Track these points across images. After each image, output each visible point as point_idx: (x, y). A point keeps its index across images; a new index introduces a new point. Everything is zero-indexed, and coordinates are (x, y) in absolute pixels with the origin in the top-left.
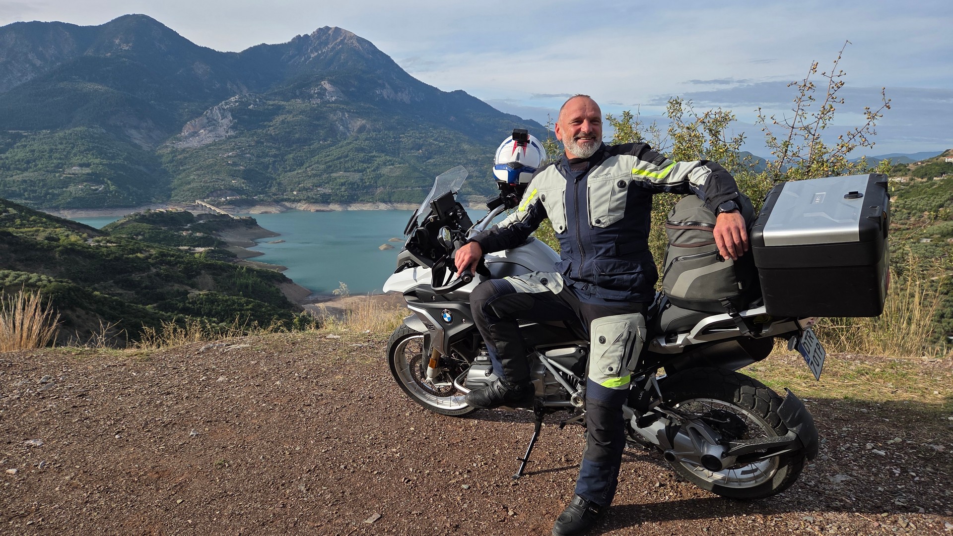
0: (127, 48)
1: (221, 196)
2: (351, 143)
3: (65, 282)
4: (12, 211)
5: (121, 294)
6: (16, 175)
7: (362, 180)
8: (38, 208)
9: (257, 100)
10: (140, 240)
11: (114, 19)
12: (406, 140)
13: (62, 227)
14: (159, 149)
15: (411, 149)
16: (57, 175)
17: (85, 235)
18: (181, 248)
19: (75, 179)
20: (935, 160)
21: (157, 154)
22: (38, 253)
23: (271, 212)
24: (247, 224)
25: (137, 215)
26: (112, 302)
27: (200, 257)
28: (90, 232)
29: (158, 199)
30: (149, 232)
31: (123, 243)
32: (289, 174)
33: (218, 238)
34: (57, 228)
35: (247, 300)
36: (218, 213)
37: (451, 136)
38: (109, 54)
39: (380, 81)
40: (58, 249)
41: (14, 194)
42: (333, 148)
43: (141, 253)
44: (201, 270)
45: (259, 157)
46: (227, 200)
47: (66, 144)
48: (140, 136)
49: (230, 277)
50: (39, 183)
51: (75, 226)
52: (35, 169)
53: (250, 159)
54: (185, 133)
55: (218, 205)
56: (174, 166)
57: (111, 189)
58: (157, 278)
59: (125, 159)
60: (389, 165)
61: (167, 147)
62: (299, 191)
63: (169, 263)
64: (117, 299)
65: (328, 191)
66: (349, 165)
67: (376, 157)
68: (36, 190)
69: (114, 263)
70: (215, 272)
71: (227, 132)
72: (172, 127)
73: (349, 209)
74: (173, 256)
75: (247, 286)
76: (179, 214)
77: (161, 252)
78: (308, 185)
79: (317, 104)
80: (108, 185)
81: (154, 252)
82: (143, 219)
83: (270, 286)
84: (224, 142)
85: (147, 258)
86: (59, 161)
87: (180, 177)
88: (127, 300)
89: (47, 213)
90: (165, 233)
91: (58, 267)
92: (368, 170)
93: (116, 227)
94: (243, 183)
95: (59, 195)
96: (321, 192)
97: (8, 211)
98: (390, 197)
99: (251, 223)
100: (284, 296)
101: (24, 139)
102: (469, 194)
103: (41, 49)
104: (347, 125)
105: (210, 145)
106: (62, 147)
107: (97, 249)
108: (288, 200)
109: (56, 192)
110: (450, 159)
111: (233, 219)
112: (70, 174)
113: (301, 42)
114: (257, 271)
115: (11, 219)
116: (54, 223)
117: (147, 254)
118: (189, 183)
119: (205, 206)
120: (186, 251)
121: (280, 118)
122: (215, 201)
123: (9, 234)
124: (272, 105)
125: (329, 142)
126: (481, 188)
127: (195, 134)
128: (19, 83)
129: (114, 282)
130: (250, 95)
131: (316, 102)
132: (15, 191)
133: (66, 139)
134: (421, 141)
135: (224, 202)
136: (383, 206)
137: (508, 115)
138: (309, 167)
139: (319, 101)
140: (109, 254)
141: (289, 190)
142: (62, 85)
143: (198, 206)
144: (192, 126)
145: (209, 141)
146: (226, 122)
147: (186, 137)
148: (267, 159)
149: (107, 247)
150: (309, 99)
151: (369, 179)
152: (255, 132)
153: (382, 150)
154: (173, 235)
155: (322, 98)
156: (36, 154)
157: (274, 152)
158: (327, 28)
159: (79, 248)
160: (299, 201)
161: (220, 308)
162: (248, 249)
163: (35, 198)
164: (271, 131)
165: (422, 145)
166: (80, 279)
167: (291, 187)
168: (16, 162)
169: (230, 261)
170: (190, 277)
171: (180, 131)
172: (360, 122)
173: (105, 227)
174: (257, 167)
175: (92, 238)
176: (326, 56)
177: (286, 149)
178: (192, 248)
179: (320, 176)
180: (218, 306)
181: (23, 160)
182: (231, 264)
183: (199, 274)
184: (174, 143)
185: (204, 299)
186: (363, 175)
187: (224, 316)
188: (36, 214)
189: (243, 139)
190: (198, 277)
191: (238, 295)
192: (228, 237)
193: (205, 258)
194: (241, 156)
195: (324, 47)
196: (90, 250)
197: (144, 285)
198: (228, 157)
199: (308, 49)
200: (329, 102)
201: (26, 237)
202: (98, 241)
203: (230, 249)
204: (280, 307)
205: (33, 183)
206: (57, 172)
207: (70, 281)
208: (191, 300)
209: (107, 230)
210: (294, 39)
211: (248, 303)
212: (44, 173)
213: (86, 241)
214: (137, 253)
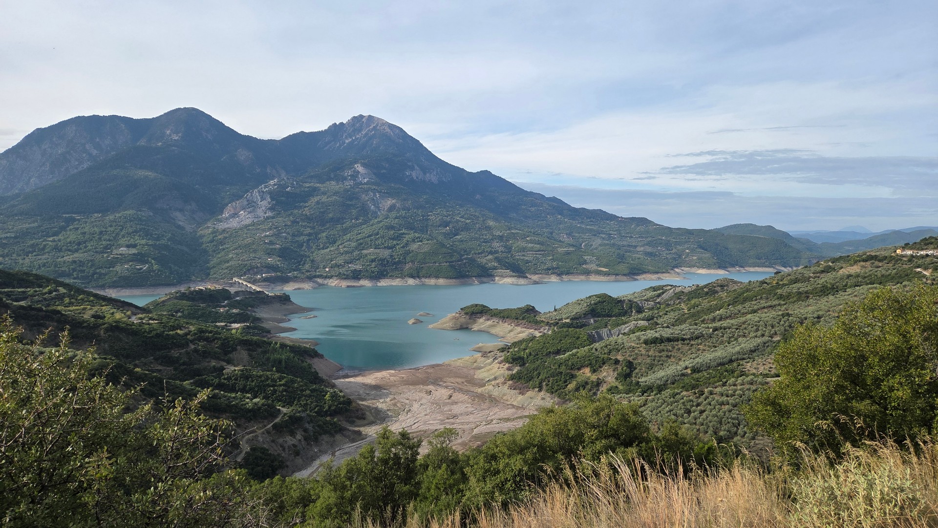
0: (176, 138)
1: (256, 274)
2: (381, 221)
3: (108, 359)
4: (62, 290)
5: (160, 371)
6: (67, 256)
7: (392, 256)
8: (86, 287)
9: (295, 183)
10: (180, 317)
11: (166, 112)
12: (434, 217)
13: (108, 305)
14: (201, 230)
15: (439, 226)
16: (105, 255)
17: (129, 313)
18: (218, 324)
19: (121, 259)
21: (198, 234)
22: (84, 330)
23: (303, 289)
24: (281, 301)
25: (177, 293)
26: (152, 379)
27: (236, 333)
28: (134, 310)
29: (197, 277)
30: (188, 309)
31: (164, 320)
32: (323, 252)
33: (253, 314)
34: (103, 306)
35: (281, 376)
36: (254, 290)
37: (477, 214)
38: (160, 144)
39: (410, 164)
40: (103, 326)
41: (63, 274)
42: (365, 226)
43: (181, 330)
44: (237, 346)
45: (294, 236)
46: (262, 277)
47: (115, 226)
48: (184, 218)
49: (265, 352)
50: (88, 264)
51: (119, 304)
52: (85, 250)
53: (286, 238)
54: (226, 214)
55: (254, 282)
56: (214, 245)
57: (154, 269)
58: (195, 354)
59: (168, 240)
60: (418, 242)
61: (208, 227)
62: (332, 268)
63: (207, 339)
64: (157, 376)
65: (358, 267)
66: (379, 242)
67: (405, 234)
68: (85, 270)
69: (156, 340)
70: (251, 347)
71: (265, 213)
72: (213, 209)
73: (379, 284)
74: (211, 332)
75: (280, 362)
76: (218, 291)
77: (199, 329)
78: (340, 262)
79: (350, 185)
80: (152, 264)
81: (193, 329)
82: (183, 296)
83: (303, 362)
84: (263, 223)
85: (186, 334)
86: (108, 242)
87: (220, 256)
88: (166, 376)
89: (95, 291)
90: (203, 309)
91: (102, 344)
92: (397, 248)
93: (157, 305)
94: (279, 261)
95: (105, 275)
96: (352, 269)
97: (58, 290)
98: (418, 272)
99: (285, 299)
100: (316, 372)
101: (77, 222)
102: (495, 268)
103: (98, 140)
104: (378, 204)
105: (249, 225)
106: (112, 229)
107: (140, 326)
108: (320, 276)
109: (103, 271)
110: (476, 235)
111: (267, 295)
112: (117, 255)
113: (336, 130)
114: (290, 347)
115: (61, 297)
116: (101, 301)
117: (186, 330)
118: (228, 262)
119: (242, 284)
120: (223, 327)
121: (315, 199)
122: (251, 278)
123: (59, 312)
124: (308, 187)
125: (360, 221)
126: (507, 263)
127: (235, 215)
128: (76, 171)
129: (154, 359)
130: (288, 178)
131: (349, 184)
132: (65, 271)
133: (116, 222)
134: (448, 219)
135: (260, 279)
136: (411, 281)
137: (531, 193)
138: (341, 244)
139: (352, 183)
140: (151, 331)
141: (322, 267)
142: (115, 172)
143: (235, 283)
144: (233, 207)
145: (248, 221)
146: (264, 204)
147: (227, 219)
148: (301, 238)
149: (149, 324)
150: (342, 181)
151: (398, 255)
152: (292, 212)
153: (411, 228)
154: (210, 312)
155: (355, 180)
156: (87, 236)
157: (308, 230)
158: (361, 116)
159: (123, 325)
160: (331, 277)
161: (254, 384)
162: (282, 325)
163: (83, 278)
164: (307, 211)
165: (450, 222)
166: (123, 355)
167: (324, 264)
168: (67, 244)
169: (264, 337)
170: (226, 353)
171: (222, 213)
172: (390, 202)
173: (147, 305)
174: (292, 246)
175: (136, 315)
176: (360, 142)
177: (320, 228)
178: (229, 324)
179: (351, 253)
180: (252, 382)
181: (74, 242)
182: (265, 339)
183: (235, 349)
184: (215, 224)
185: (239, 375)
186: (393, 251)
187: (257, 392)
188: (84, 292)
189: (280, 219)
190: (234, 353)
191: (272, 371)
192: (262, 313)
193: (241, 333)
194: (277, 235)
195: (358, 134)
196: (133, 327)
197: (182, 361)
198: (266, 236)
199: (343, 136)
200: (361, 183)
201: (74, 316)
202: (141, 319)
203: (264, 325)
204: (311, 383)
205: (81, 263)
206: (106, 253)
207: (113, 358)
208: (226, 376)
209: (149, 307)
210: (330, 127)
211: (281, 379)
212: (93, 254)
213: (130, 318)
214: (178, 329)
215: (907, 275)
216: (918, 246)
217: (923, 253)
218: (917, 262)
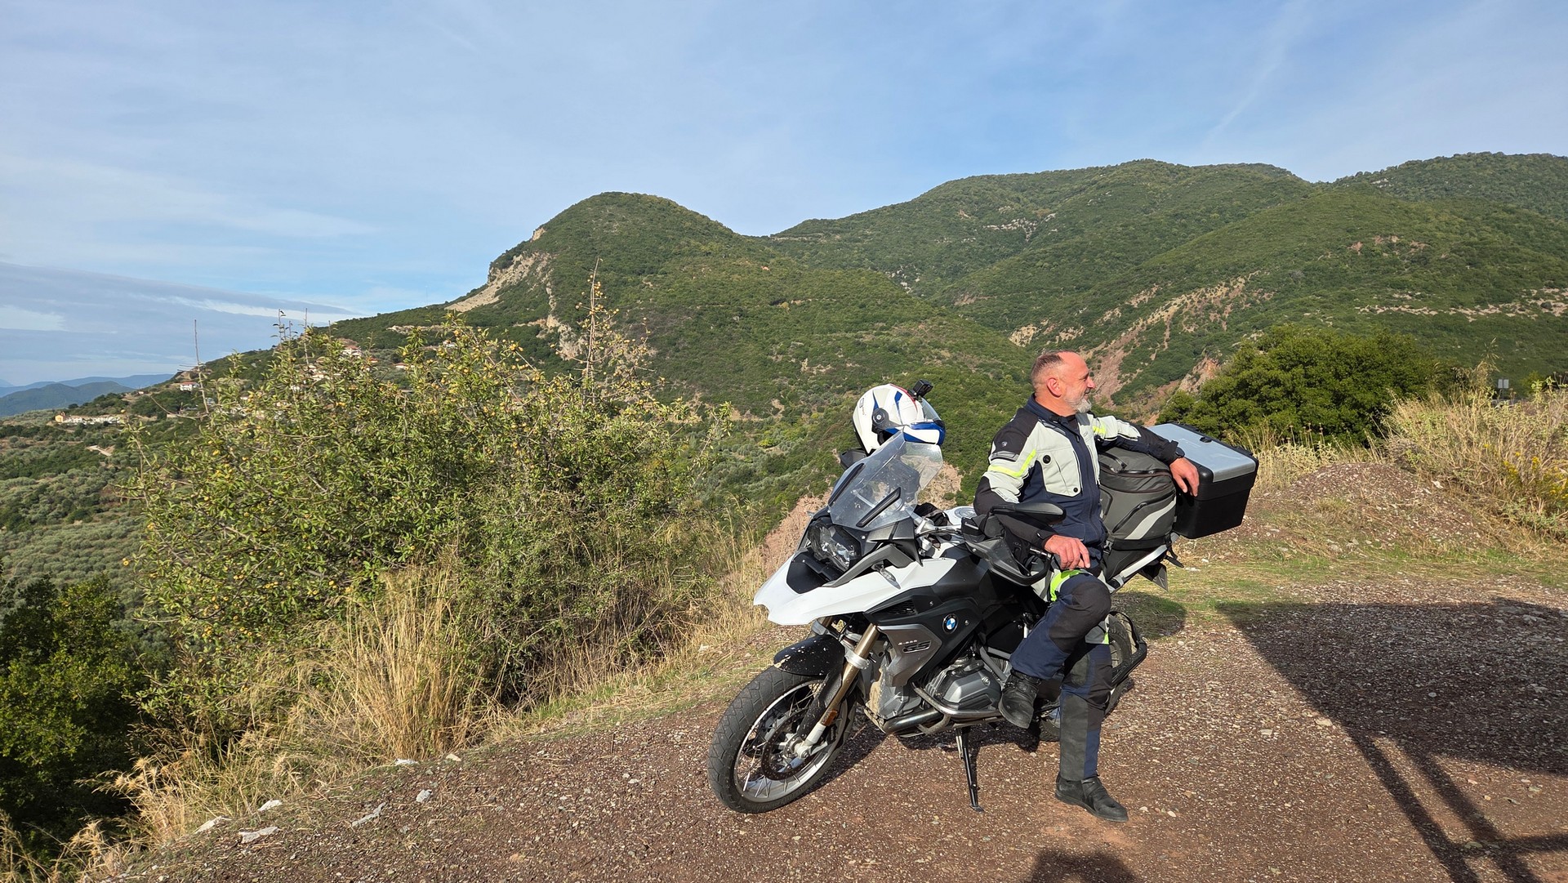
20: (164, 388)
215: (75, 458)
216: (90, 410)
217: (100, 420)
218: (90, 435)
